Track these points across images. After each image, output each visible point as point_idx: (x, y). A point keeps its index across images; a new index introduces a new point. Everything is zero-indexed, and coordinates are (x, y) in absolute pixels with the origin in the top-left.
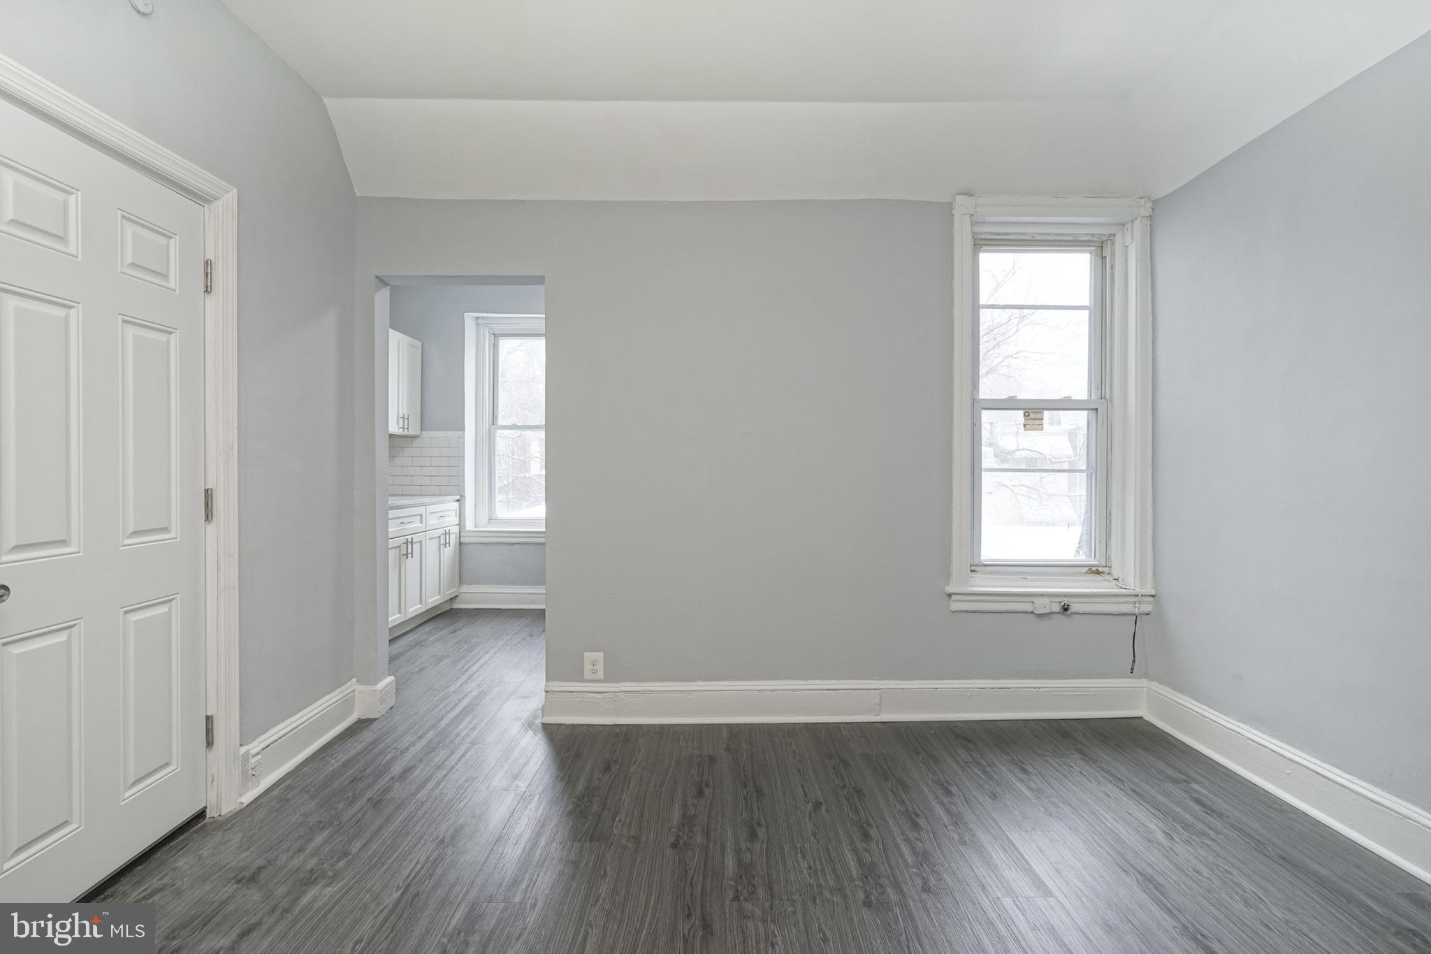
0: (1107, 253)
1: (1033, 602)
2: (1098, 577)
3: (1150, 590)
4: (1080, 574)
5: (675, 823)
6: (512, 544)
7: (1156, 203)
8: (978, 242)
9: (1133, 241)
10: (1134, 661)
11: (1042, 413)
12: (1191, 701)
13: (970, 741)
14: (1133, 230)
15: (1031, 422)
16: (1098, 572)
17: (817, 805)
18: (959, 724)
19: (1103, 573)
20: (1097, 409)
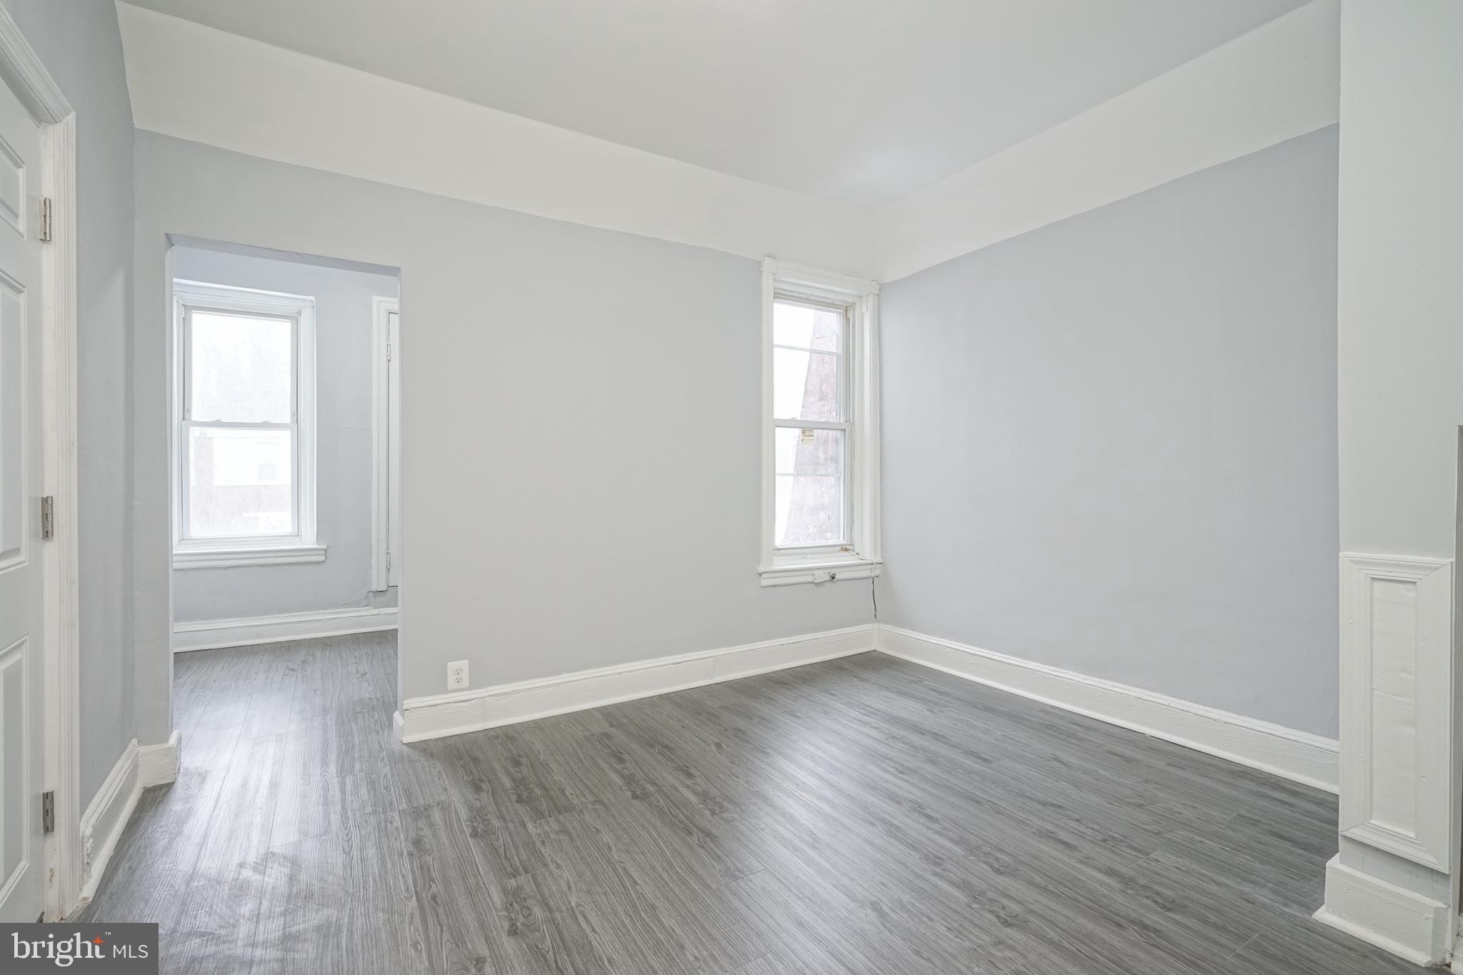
0: (850, 315)
1: (814, 575)
2: (846, 553)
3: (880, 560)
4: (835, 552)
5: (620, 784)
6: (226, 568)
7: (882, 287)
8: (778, 296)
9: (867, 309)
10: (875, 609)
11: (812, 431)
12: (909, 631)
13: (787, 684)
14: (867, 301)
15: (806, 438)
16: (846, 550)
17: (718, 745)
18: (772, 675)
19: (849, 550)
20: (845, 430)
